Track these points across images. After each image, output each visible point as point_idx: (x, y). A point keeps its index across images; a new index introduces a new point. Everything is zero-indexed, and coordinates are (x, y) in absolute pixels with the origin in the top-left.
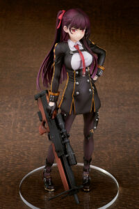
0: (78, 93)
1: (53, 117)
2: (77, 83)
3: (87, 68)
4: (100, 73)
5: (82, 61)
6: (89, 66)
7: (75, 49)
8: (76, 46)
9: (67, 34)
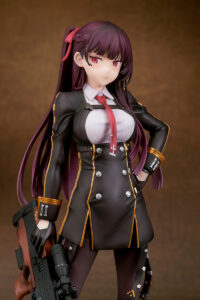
0: (99, 196)
1: (45, 254)
2: (99, 174)
3: (120, 144)
4: (154, 165)
5: (111, 125)
6: (128, 142)
7: (96, 103)
8: (101, 98)
9: (82, 70)
